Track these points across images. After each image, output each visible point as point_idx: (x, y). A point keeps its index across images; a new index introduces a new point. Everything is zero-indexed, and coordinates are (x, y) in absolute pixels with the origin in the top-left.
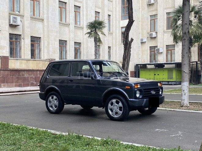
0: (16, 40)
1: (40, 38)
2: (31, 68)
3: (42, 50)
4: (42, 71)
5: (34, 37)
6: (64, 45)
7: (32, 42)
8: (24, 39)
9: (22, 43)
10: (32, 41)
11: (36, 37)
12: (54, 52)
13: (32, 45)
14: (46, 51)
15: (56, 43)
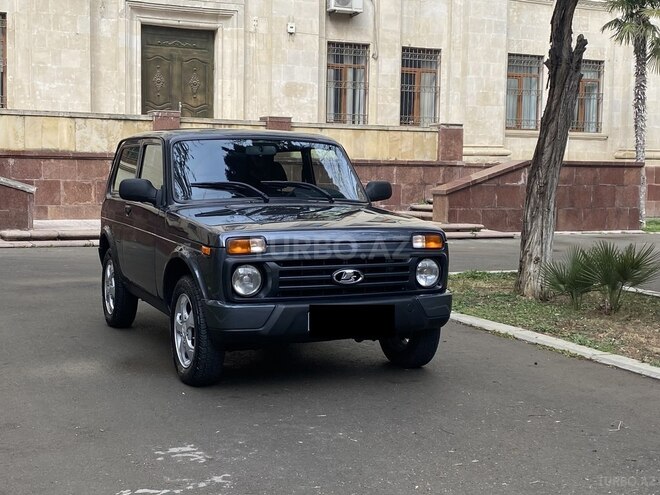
0: (354, 63)
1: (438, 51)
2: (368, 157)
3: (442, 93)
4: (408, 165)
5: (415, 50)
6: (535, 72)
7: (405, 69)
8: (376, 59)
9: (372, 74)
10: (404, 63)
11: (423, 50)
12: (485, 99)
13: (407, 79)
14: (456, 96)
15: (492, 67)
